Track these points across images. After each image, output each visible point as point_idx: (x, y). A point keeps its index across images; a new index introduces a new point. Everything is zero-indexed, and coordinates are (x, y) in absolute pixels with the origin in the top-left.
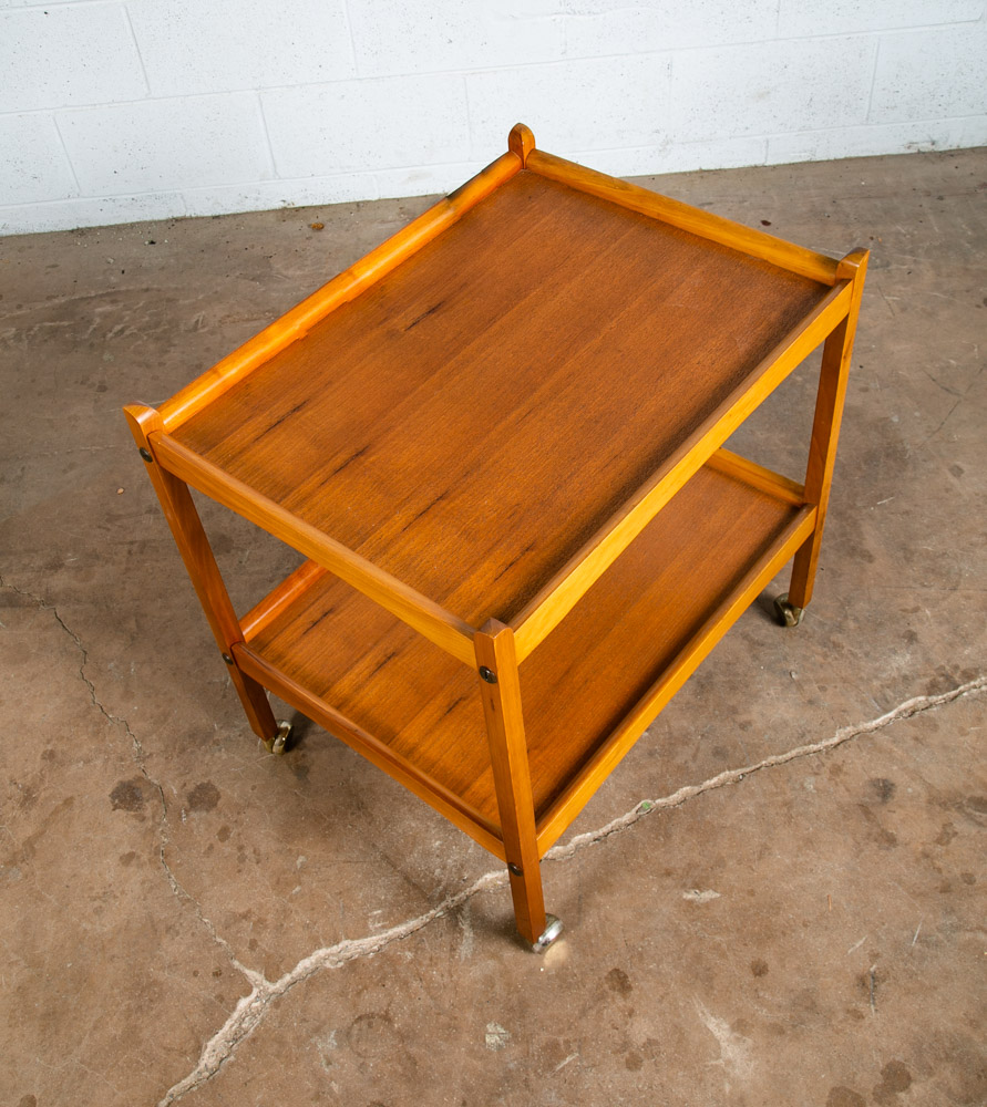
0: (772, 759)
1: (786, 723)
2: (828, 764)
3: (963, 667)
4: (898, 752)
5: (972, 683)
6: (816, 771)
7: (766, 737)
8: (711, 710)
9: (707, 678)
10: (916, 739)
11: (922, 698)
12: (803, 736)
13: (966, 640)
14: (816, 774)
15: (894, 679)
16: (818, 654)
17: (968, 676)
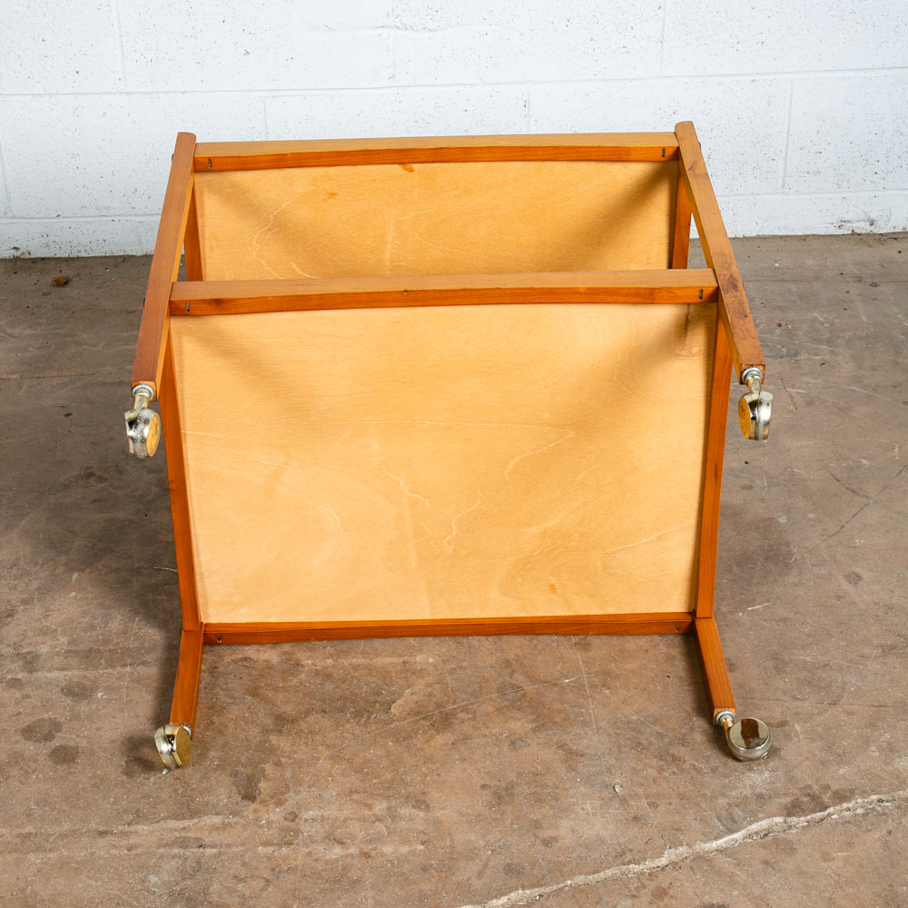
0: (580, 879)
1: (601, 841)
2: (651, 886)
3: (835, 787)
4: (741, 876)
5: (845, 805)
6: (634, 893)
7: (575, 855)
8: (508, 822)
9: (506, 789)
10: (766, 863)
11: (779, 819)
12: (621, 856)
13: (842, 758)
14: (633, 896)
15: (746, 797)
16: (650, 767)
17: (840, 797)
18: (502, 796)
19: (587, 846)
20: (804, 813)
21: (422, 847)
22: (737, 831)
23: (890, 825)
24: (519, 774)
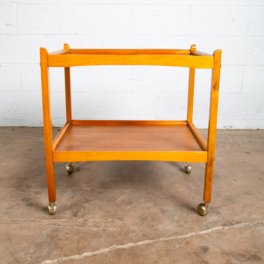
0: (164, 239)
1: (171, 230)
2: (185, 241)
3: (236, 220)
4: (211, 240)
5: (239, 225)
6: (180, 242)
7: (163, 233)
8: (145, 225)
9: (145, 218)
10: (218, 237)
11: (221, 227)
12: (176, 234)
13: (237, 215)
14: (180, 243)
15: (211, 222)
16: (185, 215)
17: (237, 223)
18: (143, 219)
19: (167, 231)
20: (228, 226)
21: (120, 229)
22: (209, 229)
23: (252, 229)
24: (149, 215)
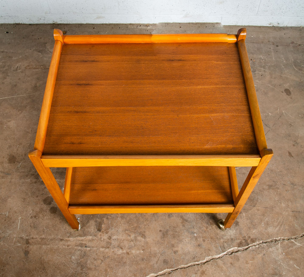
0: (182, 266)
2: (201, 270)
3: (252, 237)
5: (254, 244)
6: (196, 272)
7: (182, 257)
8: (165, 244)
9: (166, 232)
10: (231, 264)
11: (236, 248)
12: (194, 258)
13: (255, 227)
15: (228, 239)
18: (165, 234)
19: (185, 254)
20: (243, 246)
21: (143, 252)
22: (225, 252)
23: (265, 252)
24: (170, 227)
